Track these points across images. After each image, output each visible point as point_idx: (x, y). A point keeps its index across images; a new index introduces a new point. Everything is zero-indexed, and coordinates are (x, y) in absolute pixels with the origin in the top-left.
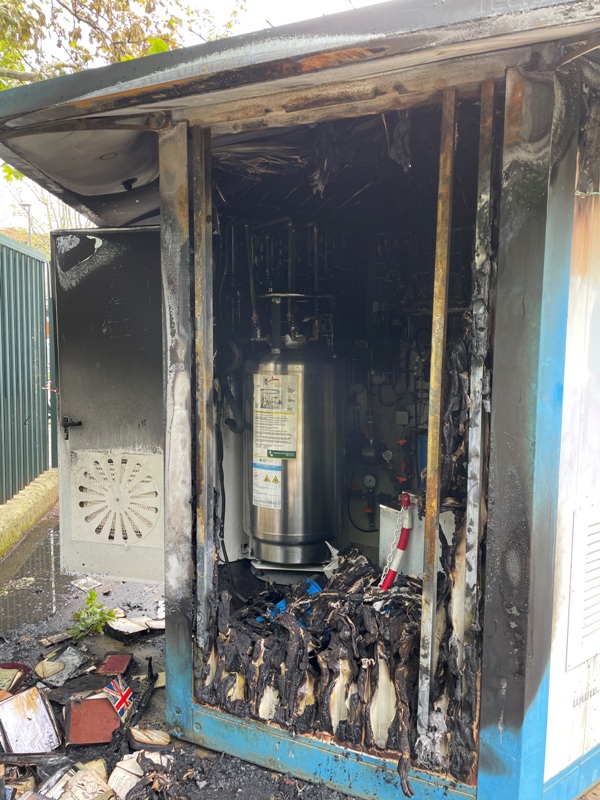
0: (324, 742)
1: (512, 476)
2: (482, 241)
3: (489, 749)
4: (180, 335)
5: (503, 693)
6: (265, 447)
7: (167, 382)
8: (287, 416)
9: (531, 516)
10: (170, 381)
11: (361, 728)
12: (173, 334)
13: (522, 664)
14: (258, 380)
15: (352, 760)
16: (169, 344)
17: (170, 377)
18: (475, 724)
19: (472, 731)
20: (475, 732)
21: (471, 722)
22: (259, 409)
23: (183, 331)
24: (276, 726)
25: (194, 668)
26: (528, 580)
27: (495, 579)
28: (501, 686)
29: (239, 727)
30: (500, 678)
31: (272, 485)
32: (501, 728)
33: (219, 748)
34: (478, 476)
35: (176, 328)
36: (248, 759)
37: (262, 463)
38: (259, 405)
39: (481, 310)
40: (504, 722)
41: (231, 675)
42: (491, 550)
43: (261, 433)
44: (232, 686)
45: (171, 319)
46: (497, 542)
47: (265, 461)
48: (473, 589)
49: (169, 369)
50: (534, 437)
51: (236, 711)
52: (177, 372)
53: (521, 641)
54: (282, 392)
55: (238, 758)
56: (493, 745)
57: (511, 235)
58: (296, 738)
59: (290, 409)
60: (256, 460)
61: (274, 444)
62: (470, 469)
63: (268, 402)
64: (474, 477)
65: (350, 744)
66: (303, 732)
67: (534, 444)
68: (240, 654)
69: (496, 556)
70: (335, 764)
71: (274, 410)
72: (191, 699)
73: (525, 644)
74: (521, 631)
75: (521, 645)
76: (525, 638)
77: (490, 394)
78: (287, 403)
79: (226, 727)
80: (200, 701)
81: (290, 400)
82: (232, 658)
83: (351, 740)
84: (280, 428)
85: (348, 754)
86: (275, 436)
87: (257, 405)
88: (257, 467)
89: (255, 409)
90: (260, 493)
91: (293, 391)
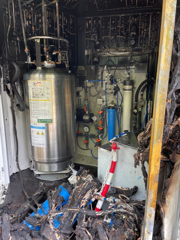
6: (36, 117)
8: (47, 102)
14: (30, 83)
22: (32, 98)
31: (41, 136)
37: (35, 125)
38: (32, 97)
43: (34, 111)
47: (36, 124)
54: (43, 89)
59: (48, 98)
60: (32, 124)
61: (40, 116)
63: (36, 95)
71: (39, 99)
78: (46, 95)
81: (48, 94)
84: (43, 108)
86: (41, 112)
87: (30, 96)
88: (35, 127)
89: (29, 98)
90: (36, 140)
91: (49, 89)
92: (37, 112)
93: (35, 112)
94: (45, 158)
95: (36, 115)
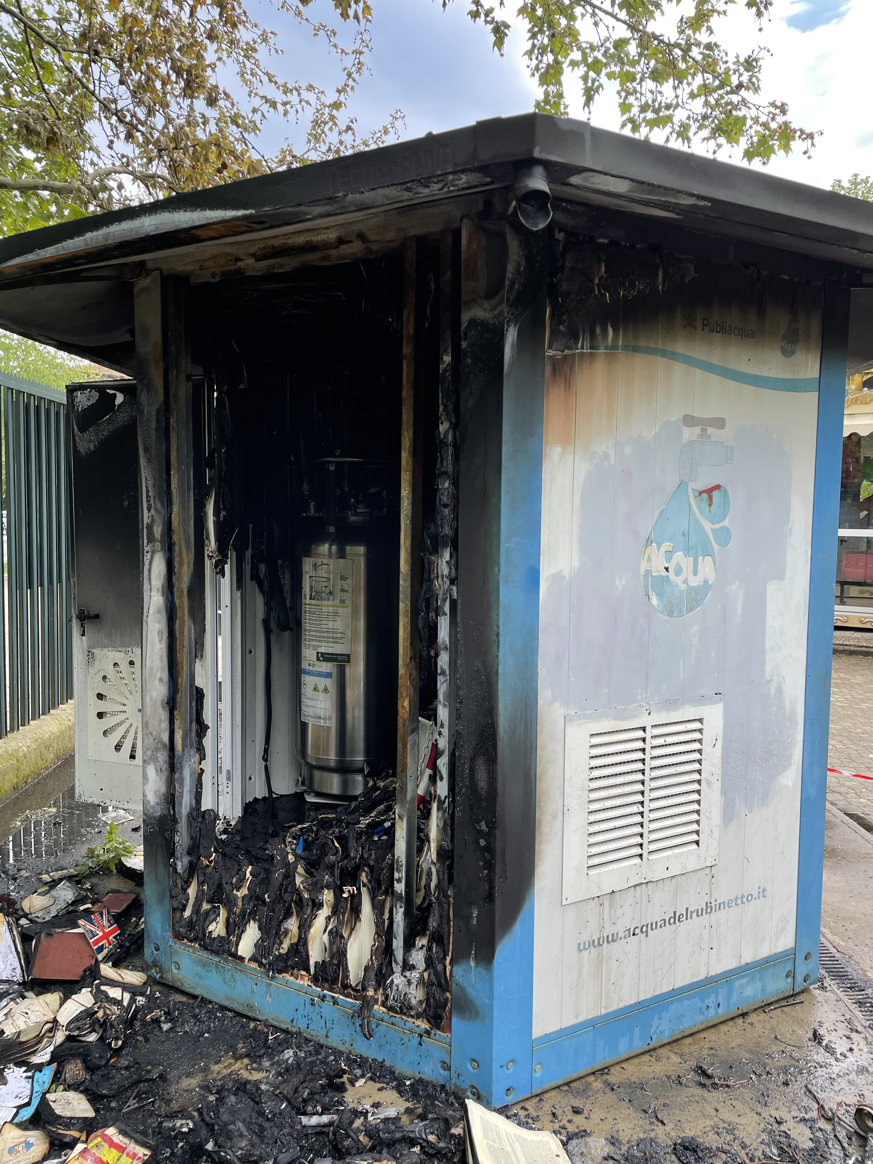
0: (302, 982)
1: (478, 671)
2: (446, 406)
3: (462, 988)
4: (156, 510)
5: (475, 922)
6: (315, 647)
7: (143, 564)
8: (340, 610)
9: (497, 715)
10: (147, 563)
11: (338, 966)
12: (149, 510)
13: (492, 888)
14: (307, 564)
15: (328, 1004)
16: (146, 520)
17: (147, 557)
18: (448, 959)
19: (445, 967)
20: (448, 968)
21: (444, 958)
22: (308, 601)
23: (159, 506)
24: (254, 965)
25: (172, 897)
26: (496, 790)
27: (464, 790)
28: (472, 914)
29: (217, 967)
30: (470, 904)
31: (322, 696)
32: (472, 964)
33: (197, 992)
34: (448, 672)
35: (152, 502)
36: (226, 1003)
37: (311, 668)
38: (308, 597)
39: (446, 485)
40: (476, 958)
41: (214, 907)
42: (459, 756)
43: (310, 631)
44: (215, 920)
45: (148, 492)
46: (466, 746)
47: (314, 665)
48: (444, 802)
49: (146, 549)
50: (498, 627)
51: (215, 947)
52: (153, 552)
53: (490, 861)
54: (334, 579)
55: (216, 1003)
56: (465, 985)
57: (471, 402)
58: (273, 978)
59: (342, 601)
60: (305, 665)
61: (324, 644)
62: (440, 663)
63: (317, 592)
64: (443, 673)
65: (326, 985)
66: (280, 972)
67: (498, 635)
68: (224, 882)
69: (465, 763)
70: (311, 1009)
71: (325, 603)
72: (169, 934)
73: (494, 865)
74: (489, 849)
75: (490, 866)
76: (493, 858)
77: (456, 578)
78: (339, 594)
79: (204, 966)
80: (178, 936)
81: (343, 590)
82: (215, 886)
83: (327, 980)
84: (331, 625)
85: (324, 996)
86: (326, 635)
87: (305, 595)
88: (310, 673)
89: (303, 600)
90: (310, 706)
91: (347, 578)
92: (317, 634)
93: (313, 633)
94: (332, 756)
95: (313, 643)
